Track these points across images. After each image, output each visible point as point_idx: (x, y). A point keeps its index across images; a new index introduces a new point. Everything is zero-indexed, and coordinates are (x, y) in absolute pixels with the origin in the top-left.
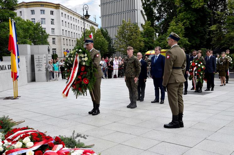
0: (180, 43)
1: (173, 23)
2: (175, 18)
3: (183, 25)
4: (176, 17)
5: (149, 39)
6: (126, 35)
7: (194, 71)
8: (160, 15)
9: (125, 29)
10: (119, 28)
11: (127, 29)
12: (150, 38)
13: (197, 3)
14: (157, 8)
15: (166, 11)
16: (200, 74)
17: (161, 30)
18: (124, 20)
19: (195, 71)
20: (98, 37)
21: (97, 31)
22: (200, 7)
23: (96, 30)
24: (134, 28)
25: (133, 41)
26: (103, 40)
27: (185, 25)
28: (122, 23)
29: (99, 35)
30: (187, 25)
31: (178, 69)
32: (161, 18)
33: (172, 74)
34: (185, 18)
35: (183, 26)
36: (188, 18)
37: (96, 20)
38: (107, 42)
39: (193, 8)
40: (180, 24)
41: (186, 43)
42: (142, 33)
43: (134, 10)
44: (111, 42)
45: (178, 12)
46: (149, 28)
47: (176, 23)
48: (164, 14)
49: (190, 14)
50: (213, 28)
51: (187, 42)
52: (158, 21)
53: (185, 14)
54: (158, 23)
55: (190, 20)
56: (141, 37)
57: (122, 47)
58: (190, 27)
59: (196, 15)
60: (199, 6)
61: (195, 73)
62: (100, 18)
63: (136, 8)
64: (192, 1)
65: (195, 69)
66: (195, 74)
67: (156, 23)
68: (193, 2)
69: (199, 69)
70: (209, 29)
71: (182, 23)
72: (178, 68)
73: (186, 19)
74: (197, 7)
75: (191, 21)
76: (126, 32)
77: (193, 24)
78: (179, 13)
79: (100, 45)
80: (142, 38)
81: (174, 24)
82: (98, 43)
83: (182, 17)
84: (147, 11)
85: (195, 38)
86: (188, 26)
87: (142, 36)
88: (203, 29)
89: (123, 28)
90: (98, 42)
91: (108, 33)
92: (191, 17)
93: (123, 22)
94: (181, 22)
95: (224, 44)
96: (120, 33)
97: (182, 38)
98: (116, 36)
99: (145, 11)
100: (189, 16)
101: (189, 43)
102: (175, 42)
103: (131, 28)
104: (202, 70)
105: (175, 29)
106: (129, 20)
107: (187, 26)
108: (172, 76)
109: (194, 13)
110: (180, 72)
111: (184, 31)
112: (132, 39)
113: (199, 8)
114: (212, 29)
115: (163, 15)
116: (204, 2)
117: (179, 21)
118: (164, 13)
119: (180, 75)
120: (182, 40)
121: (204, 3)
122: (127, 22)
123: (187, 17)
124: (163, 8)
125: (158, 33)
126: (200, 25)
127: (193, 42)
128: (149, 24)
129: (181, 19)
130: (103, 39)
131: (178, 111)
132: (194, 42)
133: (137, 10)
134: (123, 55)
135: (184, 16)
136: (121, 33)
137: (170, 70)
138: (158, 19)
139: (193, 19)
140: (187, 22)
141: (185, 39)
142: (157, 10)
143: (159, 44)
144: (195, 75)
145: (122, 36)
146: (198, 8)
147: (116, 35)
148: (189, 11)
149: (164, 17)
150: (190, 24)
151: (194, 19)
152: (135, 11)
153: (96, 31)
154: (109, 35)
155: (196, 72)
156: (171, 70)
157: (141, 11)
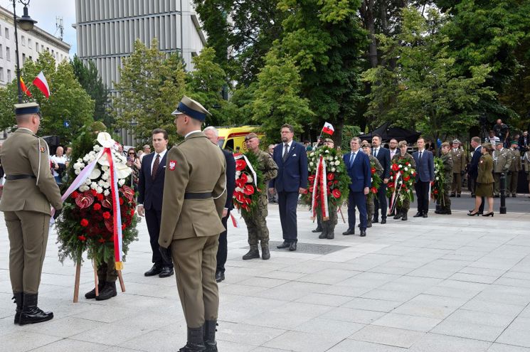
0: (289, 110)
1: (271, 56)
2: (277, 44)
3: (296, 65)
4: (281, 42)
5: (210, 97)
6: (144, 83)
7: (397, 180)
8: (242, 31)
9: (142, 67)
10: (124, 61)
11: (147, 66)
12: (213, 93)
13: (333, 8)
14: (235, 12)
15: (256, 21)
16: (408, 186)
17: (245, 73)
18: (140, 41)
19: (399, 180)
20: (63, 85)
21: (60, 68)
22: (339, 19)
23: (58, 62)
24: (166, 64)
25: (165, 101)
26: (77, 93)
27: (302, 64)
28: (134, 50)
29: (66, 80)
30: (306, 65)
31: (203, 198)
32: (245, 40)
33: (183, 212)
34: (301, 46)
35: (297, 68)
36: (309, 47)
37: (62, 33)
38: (90, 101)
39: (322, 22)
40: (290, 62)
41: (303, 111)
42: (188, 80)
43: (172, 13)
44: (106, 98)
45: (285, 29)
46: (209, 65)
47: (279, 57)
48: (253, 31)
49: (315, 34)
50: (370, 75)
51: (307, 109)
52: (237, 48)
53: (301, 33)
54: (237, 53)
55: (315, 51)
56: (187, 89)
57: (131, 117)
58: (314, 69)
59: (329, 40)
60: (338, 16)
61: (398, 183)
62: (75, 27)
63: (178, 9)
64: (320, 3)
65: (398, 175)
66: (399, 185)
67: (233, 52)
68: (323, 6)
69: (407, 176)
70: (361, 77)
71: (296, 57)
72: (202, 196)
73: (305, 49)
74: (333, 20)
75: (318, 54)
76: (144, 74)
77: (322, 63)
78: (288, 30)
79: (68, 108)
80: (189, 92)
81: (274, 59)
82: (64, 102)
83: (295, 41)
84: (206, 18)
85: (329, 99)
86: (311, 67)
87: (190, 88)
88: (349, 78)
89: (137, 62)
90: (63, 98)
91: (96, 73)
92: (316, 44)
93: (136, 45)
94: (292, 55)
95: (395, 118)
96: (129, 76)
97: (294, 99)
98: (116, 85)
99: (202, 18)
100: (312, 41)
101: (311, 112)
102: (195, 124)
103: (158, 64)
104: (411, 176)
105: (276, 74)
106: (154, 42)
107: (308, 67)
108: (185, 218)
109: (326, 34)
110: (209, 205)
111: (299, 81)
112: (160, 96)
113: (338, 21)
114: (366, 79)
115: (249, 33)
116: (350, 8)
117: (287, 51)
118: (253, 28)
119: (208, 214)
120: (293, 102)
121: (350, 11)
122: (147, 47)
123: (307, 43)
124: (250, 14)
125: (237, 79)
126: (340, 67)
127: (323, 110)
128: (209, 54)
129: (292, 47)
130: (77, 90)
131: (203, 317)
132: (324, 108)
133: (181, 13)
134: (135, 139)
135: (300, 41)
136: (132, 78)
137: (177, 204)
138: (238, 41)
139: (323, 49)
140: (307, 56)
141: (302, 101)
142: (234, 18)
143: (237, 110)
144: (398, 188)
145: (134, 85)
146: (334, 23)
147: (117, 83)
148: (313, 28)
149: (252, 36)
150: (314, 61)
151: (325, 49)
152: (175, 15)
153: (57, 66)
154: (101, 79)
155: (401, 182)
156: (181, 202)
157: (193, 18)
